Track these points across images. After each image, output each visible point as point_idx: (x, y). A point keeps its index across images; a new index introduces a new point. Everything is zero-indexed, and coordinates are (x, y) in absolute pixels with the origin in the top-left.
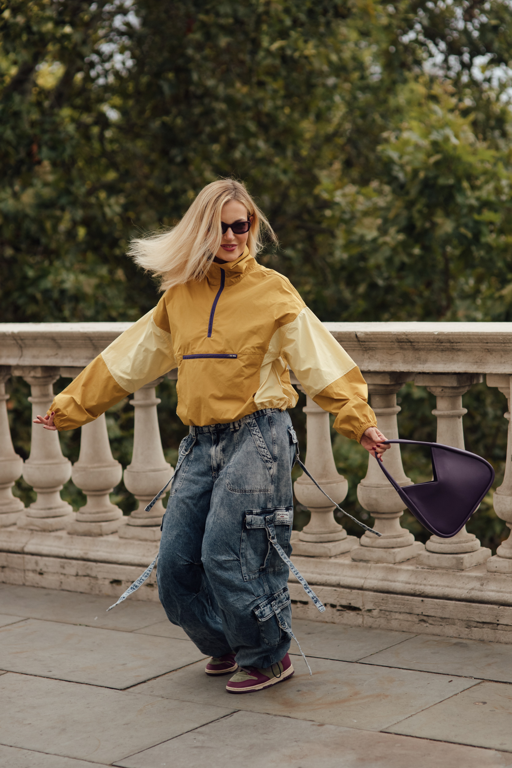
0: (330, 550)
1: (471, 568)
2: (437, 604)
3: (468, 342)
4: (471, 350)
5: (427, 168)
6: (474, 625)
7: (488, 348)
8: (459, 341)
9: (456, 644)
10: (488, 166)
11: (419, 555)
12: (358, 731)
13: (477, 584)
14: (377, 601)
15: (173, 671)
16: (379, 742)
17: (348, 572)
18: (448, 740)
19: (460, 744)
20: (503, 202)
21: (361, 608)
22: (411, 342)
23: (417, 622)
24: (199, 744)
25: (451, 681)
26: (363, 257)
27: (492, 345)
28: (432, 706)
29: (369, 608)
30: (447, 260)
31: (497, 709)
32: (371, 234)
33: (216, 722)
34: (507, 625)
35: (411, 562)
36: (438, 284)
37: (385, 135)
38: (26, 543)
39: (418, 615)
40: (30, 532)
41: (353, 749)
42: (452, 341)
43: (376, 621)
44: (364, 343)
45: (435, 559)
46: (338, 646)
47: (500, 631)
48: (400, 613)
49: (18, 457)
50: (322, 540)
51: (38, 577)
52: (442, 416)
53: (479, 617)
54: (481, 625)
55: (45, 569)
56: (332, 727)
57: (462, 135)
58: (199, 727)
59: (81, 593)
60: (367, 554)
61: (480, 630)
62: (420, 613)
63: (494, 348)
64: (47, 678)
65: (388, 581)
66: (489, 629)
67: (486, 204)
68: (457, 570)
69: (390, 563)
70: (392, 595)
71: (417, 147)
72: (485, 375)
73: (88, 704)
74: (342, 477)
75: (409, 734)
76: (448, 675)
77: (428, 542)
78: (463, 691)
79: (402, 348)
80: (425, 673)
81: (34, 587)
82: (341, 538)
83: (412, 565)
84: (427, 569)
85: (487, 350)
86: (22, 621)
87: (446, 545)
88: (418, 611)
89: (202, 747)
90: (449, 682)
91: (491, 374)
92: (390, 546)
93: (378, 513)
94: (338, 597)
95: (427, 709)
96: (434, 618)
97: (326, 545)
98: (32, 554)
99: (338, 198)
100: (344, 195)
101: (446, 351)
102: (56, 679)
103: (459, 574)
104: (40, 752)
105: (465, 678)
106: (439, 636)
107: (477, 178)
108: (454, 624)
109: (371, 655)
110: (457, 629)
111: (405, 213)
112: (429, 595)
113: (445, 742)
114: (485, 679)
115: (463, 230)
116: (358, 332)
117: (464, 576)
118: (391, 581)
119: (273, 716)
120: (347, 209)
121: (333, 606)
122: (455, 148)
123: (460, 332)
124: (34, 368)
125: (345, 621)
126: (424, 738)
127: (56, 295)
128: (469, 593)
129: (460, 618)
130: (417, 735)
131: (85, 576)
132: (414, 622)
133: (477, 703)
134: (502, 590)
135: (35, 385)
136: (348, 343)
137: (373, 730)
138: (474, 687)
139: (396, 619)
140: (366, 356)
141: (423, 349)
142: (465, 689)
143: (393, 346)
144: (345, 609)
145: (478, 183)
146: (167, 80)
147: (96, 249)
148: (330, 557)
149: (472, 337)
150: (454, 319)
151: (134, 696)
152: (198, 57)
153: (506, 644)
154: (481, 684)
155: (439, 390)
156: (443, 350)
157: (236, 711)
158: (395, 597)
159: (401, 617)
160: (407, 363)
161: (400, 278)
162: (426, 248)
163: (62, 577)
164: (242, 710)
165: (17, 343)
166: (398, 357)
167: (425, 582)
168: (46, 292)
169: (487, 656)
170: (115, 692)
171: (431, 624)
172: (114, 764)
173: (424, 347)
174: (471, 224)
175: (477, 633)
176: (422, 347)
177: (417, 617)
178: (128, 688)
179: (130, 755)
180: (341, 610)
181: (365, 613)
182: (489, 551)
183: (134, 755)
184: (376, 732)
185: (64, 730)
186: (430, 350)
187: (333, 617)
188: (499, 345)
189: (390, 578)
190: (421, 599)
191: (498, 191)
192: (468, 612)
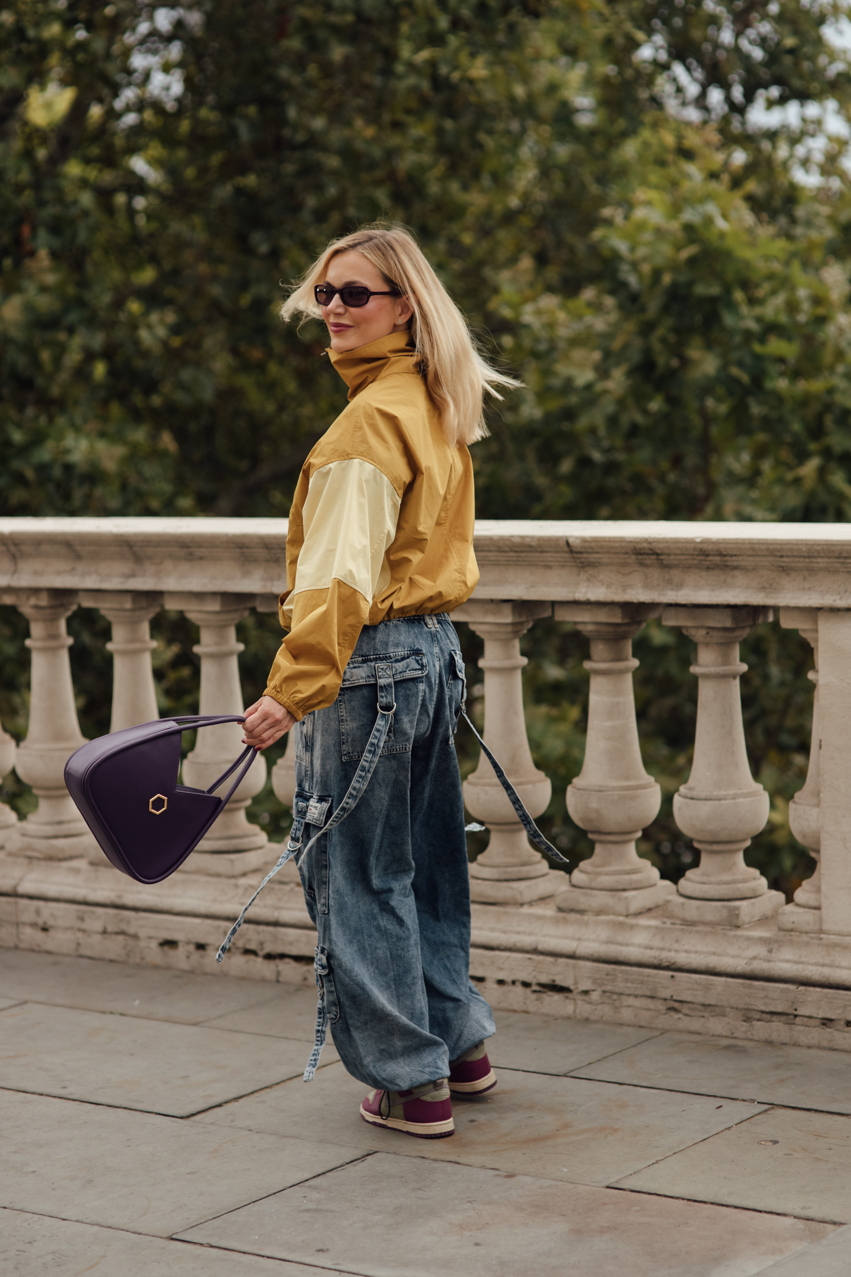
0: (521, 893)
1: (752, 924)
2: (697, 983)
3: (751, 556)
4: (755, 569)
5: (674, 267)
6: (757, 1017)
7: (783, 564)
8: (735, 553)
9: (727, 1048)
10: (777, 267)
11: (668, 902)
12: (571, 1186)
13: (762, 951)
14: (597, 976)
15: (266, 1088)
16: (605, 1204)
17: (550, 930)
18: (717, 1200)
19: (736, 1207)
20: (797, 325)
21: (572, 988)
22: (657, 554)
23: (663, 1012)
24: (311, 1206)
25: (721, 1107)
26: (569, 414)
27: (790, 559)
28: (690, 1146)
29: (585, 988)
30: (707, 418)
31: (795, 1151)
32: (584, 377)
33: (338, 1171)
34: (810, 1017)
35: (654, 913)
36: (692, 460)
37: (606, 212)
38: (21, 880)
39: (665, 1000)
40: (26, 861)
41: (563, 1215)
42: (725, 553)
43: (596, 1009)
44: (579, 556)
45: (692, 910)
46: (535, 1049)
47: (799, 1027)
48: (636, 996)
49: (7, 737)
50: (507, 877)
51: (39, 936)
52: (707, 676)
53: (766, 1004)
54: (768, 1017)
55: (51, 922)
56: (528, 1179)
57: (733, 215)
58: (311, 1179)
59: (111, 961)
60: (582, 900)
61: (766, 1025)
62: (669, 997)
63: (793, 565)
64: (60, 1098)
65: (617, 943)
66: (780, 1024)
67: (771, 329)
68: (729, 928)
69: (619, 915)
70: (623, 968)
71: (659, 233)
72: (776, 609)
73: (128, 1140)
74: (541, 775)
75: (653, 1192)
76: (715, 1096)
77: (682, 882)
78: (739, 1123)
79: (642, 564)
80: (677, 1093)
81: (32, 950)
82: (540, 873)
83: (655, 918)
84: (681, 925)
85: (780, 569)
86: (16, 1006)
87: (712, 886)
88: (666, 994)
89: (317, 1211)
90: (717, 1108)
91: (788, 608)
92: (620, 887)
93: (599, 832)
94: (533, 971)
95: (681, 1151)
96: (691, 1005)
97: (515, 885)
98: (31, 897)
99: (528, 315)
100: (539, 313)
101: (713, 569)
102: (74, 1100)
103: (732, 933)
104: (53, 1217)
105: (743, 1103)
106: (700, 1034)
107: (757, 286)
108: (724, 1015)
109: (590, 1064)
110: (728, 1023)
111: (638, 343)
112: (684, 967)
113: (712, 1203)
114: (776, 1103)
115: (735, 371)
116: (571, 537)
117: (741, 936)
118: (621, 945)
119: (431, 1161)
120: (544, 334)
121: (526, 985)
122: (722, 235)
123: (737, 539)
124: (36, 591)
125: (545, 1009)
126: (678, 1198)
127: (57, 472)
128: (750, 965)
129: (734, 1006)
130: (667, 1193)
131: (118, 933)
132: (658, 1011)
133: (763, 1143)
134: (803, 959)
135: (37, 620)
136: (555, 555)
137: (594, 1184)
138: (758, 1117)
139: (629, 1006)
140: (583, 576)
141: (676, 566)
142: (743, 1119)
143: (627, 560)
144: (546, 990)
145: (761, 292)
146: (245, 117)
147: (122, 397)
148: (522, 905)
149: (756, 546)
150: (718, 517)
151: (203, 1127)
152: (296, 80)
153: (809, 1047)
154: (769, 1112)
155: (703, 632)
156: (708, 568)
157: (371, 1152)
158: (627, 971)
159: (637, 1002)
160: (650, 589)
161: (629, 450)
162: (673, 401)
163: (80, 935)
164: (381, 1152)
165: (9, 550)
166: (636, 578)
167: (676, 946)
168: (43, 469)
169: (778, 1067)
170: (173, 1121)
171: (686, 1015)
172: (174, 1236)
173: (677, 562)
174: (748, 361)
175: (761, 1029)
176: (675, 562)
177: (664, 1003)
178: (193, 1115)
179: (200, 1222)
180: (540, 992)
181: (578, 997)
182: (780, 896)
183: (206, 1222)
184: (599, 1187)
185: (90, 1182)
186: (687, 568)
187: (525, 1003)
188: (801, 560)
189: (620, 939)
190: (670, 973)
191: (792, 307)
192: (746, 995)
